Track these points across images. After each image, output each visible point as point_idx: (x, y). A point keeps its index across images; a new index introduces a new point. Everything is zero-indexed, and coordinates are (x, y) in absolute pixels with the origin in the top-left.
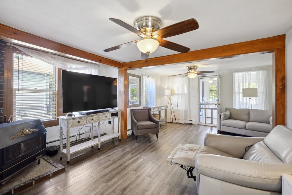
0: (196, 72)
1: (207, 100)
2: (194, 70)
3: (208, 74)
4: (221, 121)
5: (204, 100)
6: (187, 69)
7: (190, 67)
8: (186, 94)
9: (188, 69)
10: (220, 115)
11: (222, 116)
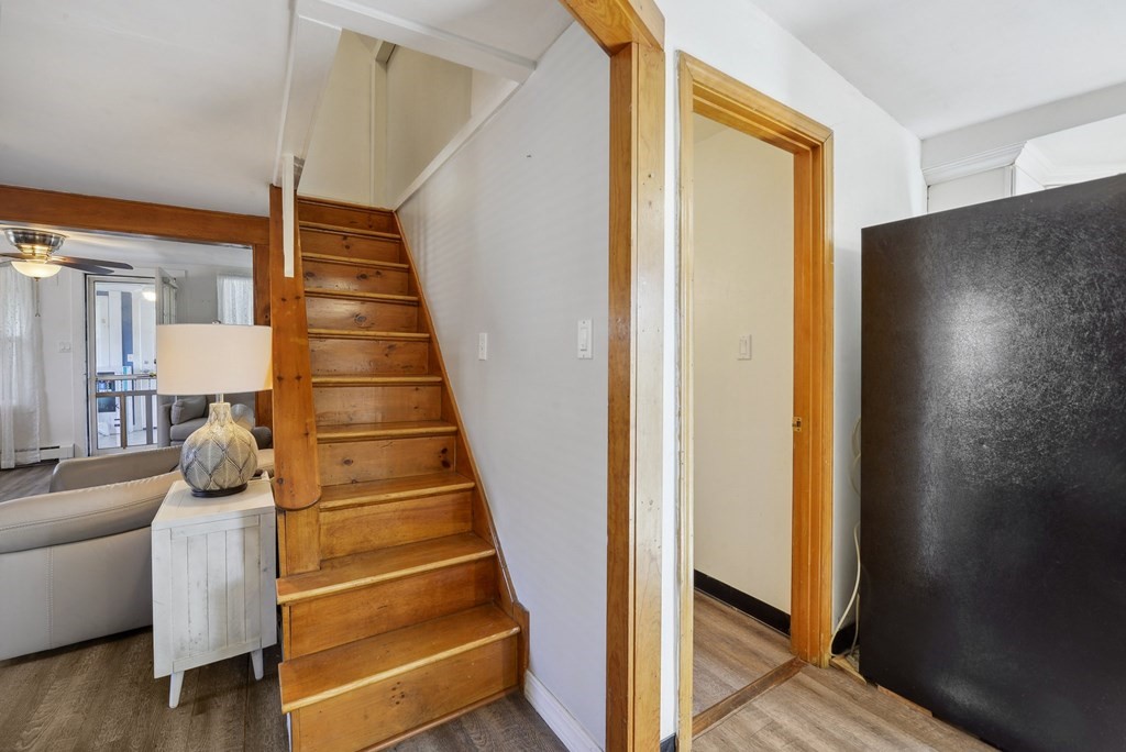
0: (54, 258)
1: (146, 363)
2: (46, 248)
3: (117, 271)
4: (172, 428)
5: (131, 364)
6: (8, 236)
7: (24, 233)
8: (20, 339)
9: (12, 239)
10: (170, 409)
11: (173, 412)
